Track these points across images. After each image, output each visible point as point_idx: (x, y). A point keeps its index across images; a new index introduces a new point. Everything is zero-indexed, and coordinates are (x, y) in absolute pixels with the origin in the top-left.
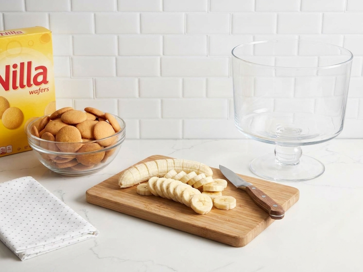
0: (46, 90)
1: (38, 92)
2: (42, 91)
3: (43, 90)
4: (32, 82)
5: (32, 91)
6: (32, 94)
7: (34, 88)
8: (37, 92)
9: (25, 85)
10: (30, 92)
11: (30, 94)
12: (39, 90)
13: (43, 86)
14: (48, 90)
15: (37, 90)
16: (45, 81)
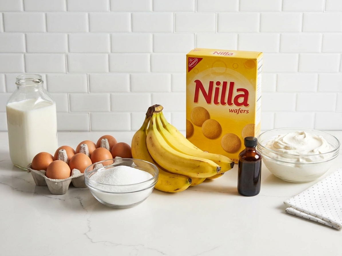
0: (246, 112)
1: (238, 111)
2: (241, 112)
3: (243, 111)
4: (233, 102)
5: (232, 110)
6: (232, 112)
7: (234, 107)
8: (236, 112)
9: (226, 103)
10: (230, 110)
11: (230, 112)
12: (239, 110)
13: (243, 107)
14: (248, 112)
15: (237, 110)
16: (245, 104)
